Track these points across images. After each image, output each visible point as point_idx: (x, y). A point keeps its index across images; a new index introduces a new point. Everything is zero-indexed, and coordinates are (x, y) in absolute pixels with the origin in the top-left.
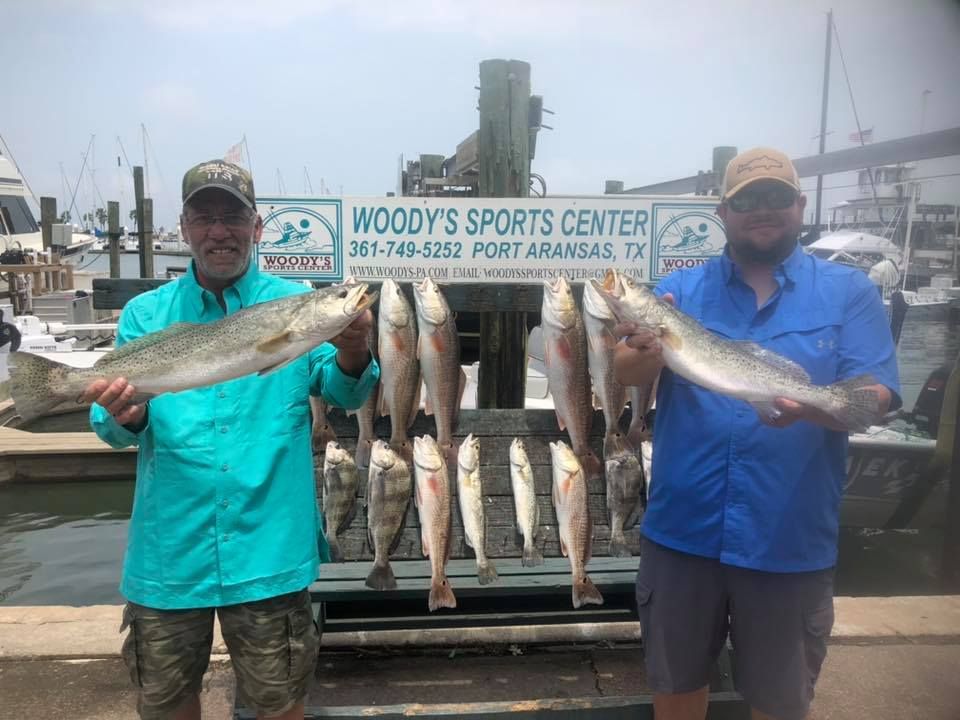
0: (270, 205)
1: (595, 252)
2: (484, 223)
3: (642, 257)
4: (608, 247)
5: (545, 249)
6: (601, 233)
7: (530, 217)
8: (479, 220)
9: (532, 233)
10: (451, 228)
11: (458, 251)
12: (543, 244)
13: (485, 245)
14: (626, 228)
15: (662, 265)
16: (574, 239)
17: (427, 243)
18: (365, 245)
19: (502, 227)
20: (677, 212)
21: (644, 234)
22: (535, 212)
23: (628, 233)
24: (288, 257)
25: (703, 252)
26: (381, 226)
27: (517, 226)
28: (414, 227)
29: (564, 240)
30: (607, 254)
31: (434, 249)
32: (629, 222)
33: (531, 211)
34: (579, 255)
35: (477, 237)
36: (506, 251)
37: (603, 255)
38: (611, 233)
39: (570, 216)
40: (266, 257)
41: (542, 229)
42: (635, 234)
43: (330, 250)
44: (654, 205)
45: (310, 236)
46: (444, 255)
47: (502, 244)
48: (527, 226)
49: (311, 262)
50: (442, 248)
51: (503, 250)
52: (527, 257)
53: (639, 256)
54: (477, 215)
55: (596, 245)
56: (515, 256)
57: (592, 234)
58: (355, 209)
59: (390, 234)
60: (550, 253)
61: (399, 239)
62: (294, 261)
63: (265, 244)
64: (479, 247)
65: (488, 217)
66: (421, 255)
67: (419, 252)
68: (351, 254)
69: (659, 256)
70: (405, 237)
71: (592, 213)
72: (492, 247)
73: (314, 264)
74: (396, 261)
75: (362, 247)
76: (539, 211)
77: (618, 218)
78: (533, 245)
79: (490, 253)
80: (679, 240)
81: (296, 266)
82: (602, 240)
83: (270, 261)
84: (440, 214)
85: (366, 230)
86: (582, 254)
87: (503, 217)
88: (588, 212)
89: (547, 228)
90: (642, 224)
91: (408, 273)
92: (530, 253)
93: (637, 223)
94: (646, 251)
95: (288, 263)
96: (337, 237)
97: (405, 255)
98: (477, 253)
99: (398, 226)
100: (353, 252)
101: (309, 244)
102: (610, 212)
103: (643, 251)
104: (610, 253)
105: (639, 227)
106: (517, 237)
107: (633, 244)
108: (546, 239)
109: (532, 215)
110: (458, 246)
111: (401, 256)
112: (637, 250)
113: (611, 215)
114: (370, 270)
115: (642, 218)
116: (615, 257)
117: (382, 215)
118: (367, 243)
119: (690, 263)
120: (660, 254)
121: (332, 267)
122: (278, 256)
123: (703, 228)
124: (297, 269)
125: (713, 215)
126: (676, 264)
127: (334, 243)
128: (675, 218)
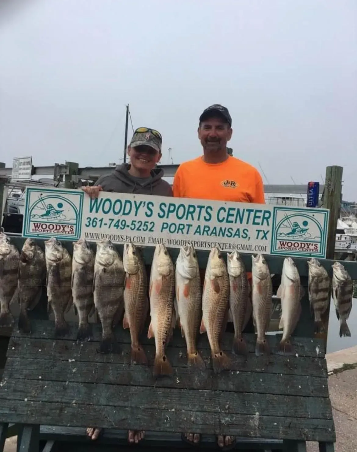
0: (40, 193)
1: (237, 234)
2: (169, 211)
3: (266, 239)
4: (245, 231)
5: (207, 229)
6: (241, 222)
7: (198, 210)
8: (166, 210)
9: (199, 219)
10: (149, 213)
11: (153, 226)
12: (205, 227)
13: (169, 225)
14: (257, 220)
15: (279, 245)
16: (224, 225)
17: (133, 221)
18: (95, 220)
19: (180, 215)
20: (289, 213)
21: (268, 225)
22: (201, 207)
23: (258, 224)
24: (48, 224)
25: (305, 239)
26: (106, 210)
27: (190, 215)
28: (126, 212)
29: (218, 225)
30: (245, 236)
31: (137, 225)
32: (259, 217)
33: (198, 207)
34: (227, 235)
35: (165, 220)
36: (182, 229)
37: (242, 236)
38: (247, 223)
39: (222, 211)
40: (34, 224)
41: (205, 217)
42: (262, 224)
43: (75, 221)
44: (275, 208)
45: (62, 213)
46: (143, 229)
47: (180, 225)
48: (196, 215)
49: (62, 228)
50: (143, 225)
51: (180, 229)
52: (195, 234)
53: (264, 238)
54: (165, 207)
55: (238, 230)
56: (187, 233)
57: (236, 222)
59: (111, 215)
60: (209, 232)
61: (116, 218)
62: (51, 227)
63: (35, 216)
64: (165, 226)
65: (172, 208)
66: (129, 228)
67: (128, 226)
68: (86, 225)
69: (277, 239)
70: (121, 217)
71: (236, 210)
72: (173, 226)
73: (64, 230)
74: (114, 231)
75: (93, 221)
76: (204, 207)
77: (252, 214)
78: (199, 227)
79: (172, 230)
80: (290, 231)
81: (52, 231)
82: (242, 227)
83: (36, 226)
84: (142, 204)
85: (97, 212)
86: (229, 235)
87: (181, 209)
88: (234, 209)
89: (208, 217)
90: (267, 219)
91: (120, 238)
92: (196, 232)
93: (264, 218)
94: (269, 236)
95: (48, 229)
96: (79, 215)
97: (119, 228)
98: (164, 230)
99: (117, 210)
100: (88, 224)
101: (61, 217)
102: (247, 210)
103: (267, 235)
104: (247, 235)
105: (265, 220)
106: (189, 221)
107: (261, 231)
108: (207, 223)
109: (199, 209)
110: (152, 224)
111: (117, 228)
112: (263, 235)
113: (248, 212)
114: (97, 236)
115: (267, 215)
116: (249, 238)
117: (108, 203)
118: (97, 219)
119: (296, 245)
120: (278, 238)
121: (75, 232)
122: (42, 223)
123: (305, 223)
124: (53, 233)
125: (312, 216)
126: (287, 244)
127: (77, 218)
128: (287, 216)
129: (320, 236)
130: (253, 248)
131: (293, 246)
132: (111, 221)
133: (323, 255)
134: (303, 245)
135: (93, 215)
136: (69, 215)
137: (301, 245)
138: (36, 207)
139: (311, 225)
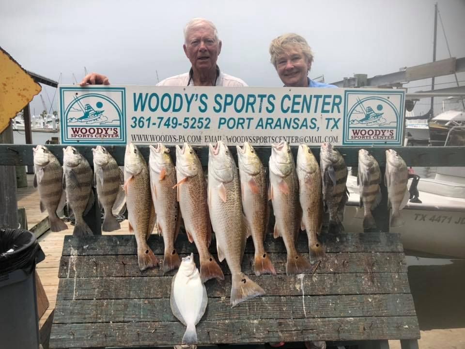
0: (75, 92)
1: (304, 125)
2: (226, 104)
3: (337, 128)
4: (314, 121)
5: (269, 122)
6: (308, 111)
7: (258, 100)
8: (222, 102)
9: (260, 111)
10: (203, 107)
11: (208, 123)
12: (268, 119)
13: (227, 120)
14: (326, 108)
15: (351, 134)
16: (290, 115)
17: (186, 118)
18: (142, 119)
19: (239, 108)
20: (362, 97)
21: (339, 112)
22: (262, 97)
23: (328, 111)
24: (88, 128)
25: (380, 125)
26: (153, 107)
27: (250, 106)
28: (177, 107)
29: (283, 116)
30: (313, 126)
31: (191, 123)
32: (328, 104)
33: (259, 96)
34: (293, 127)
35: (222, 114)
36: (241, 124)
37: (310, 126)
38: (315, 112)
39: (287, 99)
40: (73, 129)
41: (267, 108)
42: (332, 112)
43: (118, 123)
45: (103, 113)
46: (198, 126)
47: (239, 119)
48: (256, 106)
49: (104, 132)
50: (197, 121)
51: (240, 123)
53: (335, 127)
54: (221, 98)
55: (305, 120)
56: (248, 128)
57: (302, 112)
58: (135, 94)
59: (159, 112)
60: (273, 125)
61: (166, 115)
62: (92, 131)
63: (72, 119)
64: (223, 121)
65: (229, 100)
66: (182, 126)
67: (180, 124)
68: (132, 126)
69: (349, 128)
70: (171, 114)
71: (302, 97)
72: (232, 122)
73: (106, 133)
74: (164, 131)
75: (140, 121)
76: (265, 96)
77: (321, 100)
78: (261, 119)
79: (231, 125)
80: (364, 116)
81: (94, 135)
82: (309, 116)
83: (75, 131)
84: (195, 98)
85: (142, 109)
86: (296, 126)
87: (240, 101)
88: (300, 96)
89: (270, 108)
90: (338, 105)
91: (173, 138)
92: (258, 125)
93: (334, 104)
94: (340, 124)
95: (88, 133)
96: (122, 114)
97: (170, 127)
98: (221, 125)
99: (165, 106)
100: (134, 125)
101: (103, 119)
102: (315, 96)
103: (338, 124)
104: (315, 124)
105: (335, 107)
106: (250, 114)
107: (331, 119)
108: (270, 115)
109: (260, 98)
110: (208, 120)
111: (168, 127)
112: (334, 123)
113: (316, 99)
114: (146, 137)
115: (337, 100)
116: (318, 128)
117: (154, 99)
118: (144, 119)
119: (371, 133)
120: (350, 126)
121: (119, 135)
122: (81, 128)
123: (380, 107)
124: (94, 137)
125: (387, 99)
126: (361, 133)
127: (120, 118)
128: (360, 101)
129: (396, 121)
130: (323, 140)
131: (367, 135)
132: (160, 120)
133: (399, 142)
134: (378, 132)
135: (139, 114)
136: (110, 115)
137: (376, 132)
138: (72, 109)
139: (387, 109)
